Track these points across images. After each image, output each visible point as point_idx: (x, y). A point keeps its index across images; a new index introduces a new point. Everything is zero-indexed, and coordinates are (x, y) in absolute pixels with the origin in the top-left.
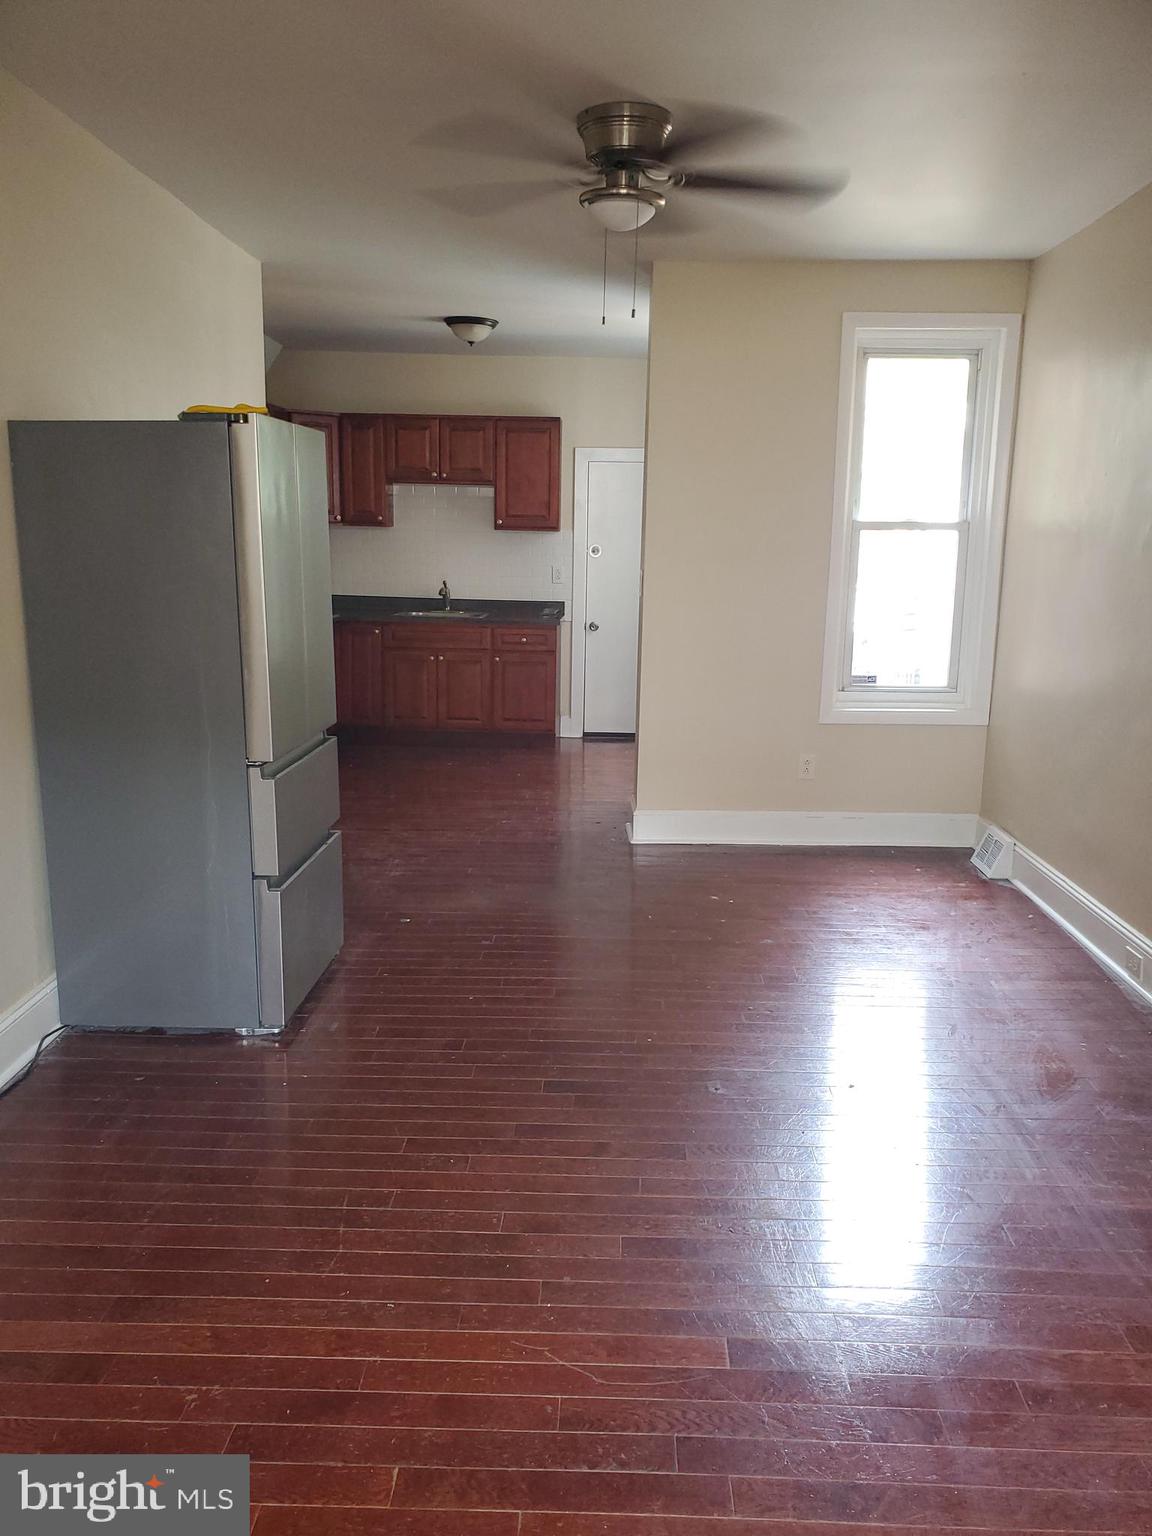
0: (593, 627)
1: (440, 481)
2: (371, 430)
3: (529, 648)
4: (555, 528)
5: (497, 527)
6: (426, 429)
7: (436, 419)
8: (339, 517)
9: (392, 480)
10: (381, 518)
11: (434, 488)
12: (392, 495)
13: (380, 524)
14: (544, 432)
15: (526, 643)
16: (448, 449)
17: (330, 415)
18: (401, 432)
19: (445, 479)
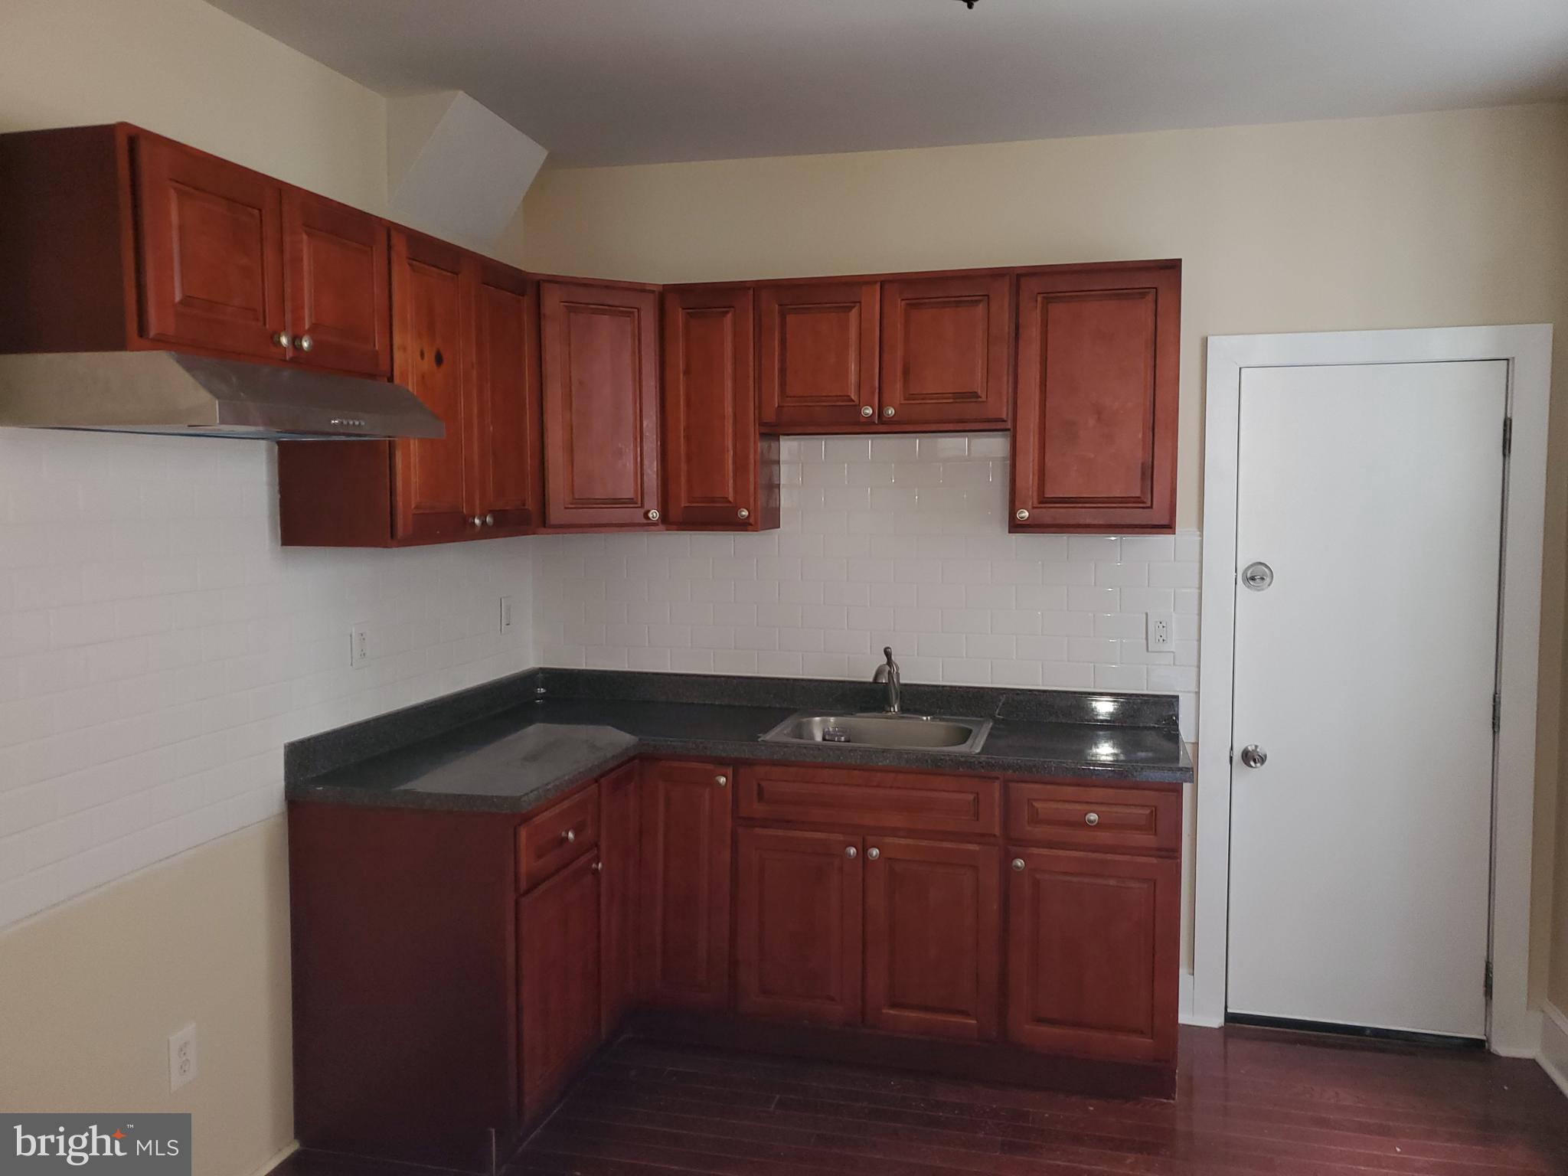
0: (1250, 757)
1: (880, 426)
2: (729, 319)
3: (1105, 837)
4: (1168, 527)
5: (1016, 526)
6: (850, 308)
7: (876, 282)
8: (654, 514)
9: (773, 431)
10: (745, 513)
11: (868, 445)
12: (778, 462)
13: (744, 526)
14: (1143, 295)
15: (1099, 826)
16: (900, 353)
17: (640, 289)
18: (791, 319)
19: (890, 422)
